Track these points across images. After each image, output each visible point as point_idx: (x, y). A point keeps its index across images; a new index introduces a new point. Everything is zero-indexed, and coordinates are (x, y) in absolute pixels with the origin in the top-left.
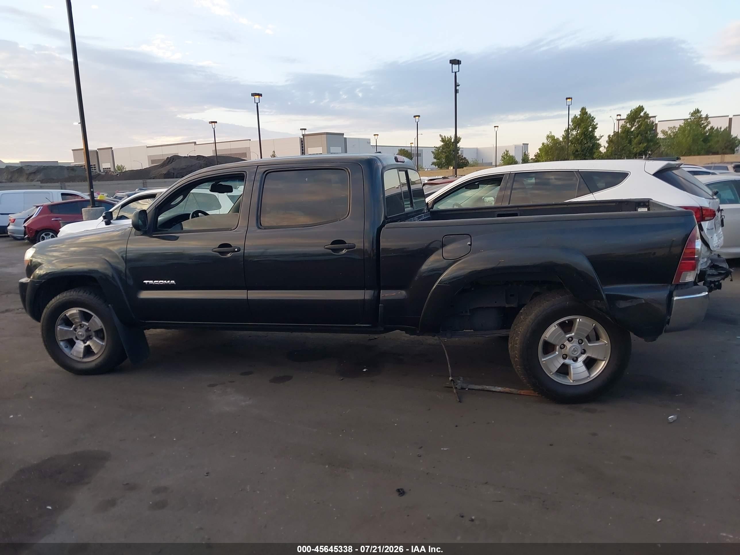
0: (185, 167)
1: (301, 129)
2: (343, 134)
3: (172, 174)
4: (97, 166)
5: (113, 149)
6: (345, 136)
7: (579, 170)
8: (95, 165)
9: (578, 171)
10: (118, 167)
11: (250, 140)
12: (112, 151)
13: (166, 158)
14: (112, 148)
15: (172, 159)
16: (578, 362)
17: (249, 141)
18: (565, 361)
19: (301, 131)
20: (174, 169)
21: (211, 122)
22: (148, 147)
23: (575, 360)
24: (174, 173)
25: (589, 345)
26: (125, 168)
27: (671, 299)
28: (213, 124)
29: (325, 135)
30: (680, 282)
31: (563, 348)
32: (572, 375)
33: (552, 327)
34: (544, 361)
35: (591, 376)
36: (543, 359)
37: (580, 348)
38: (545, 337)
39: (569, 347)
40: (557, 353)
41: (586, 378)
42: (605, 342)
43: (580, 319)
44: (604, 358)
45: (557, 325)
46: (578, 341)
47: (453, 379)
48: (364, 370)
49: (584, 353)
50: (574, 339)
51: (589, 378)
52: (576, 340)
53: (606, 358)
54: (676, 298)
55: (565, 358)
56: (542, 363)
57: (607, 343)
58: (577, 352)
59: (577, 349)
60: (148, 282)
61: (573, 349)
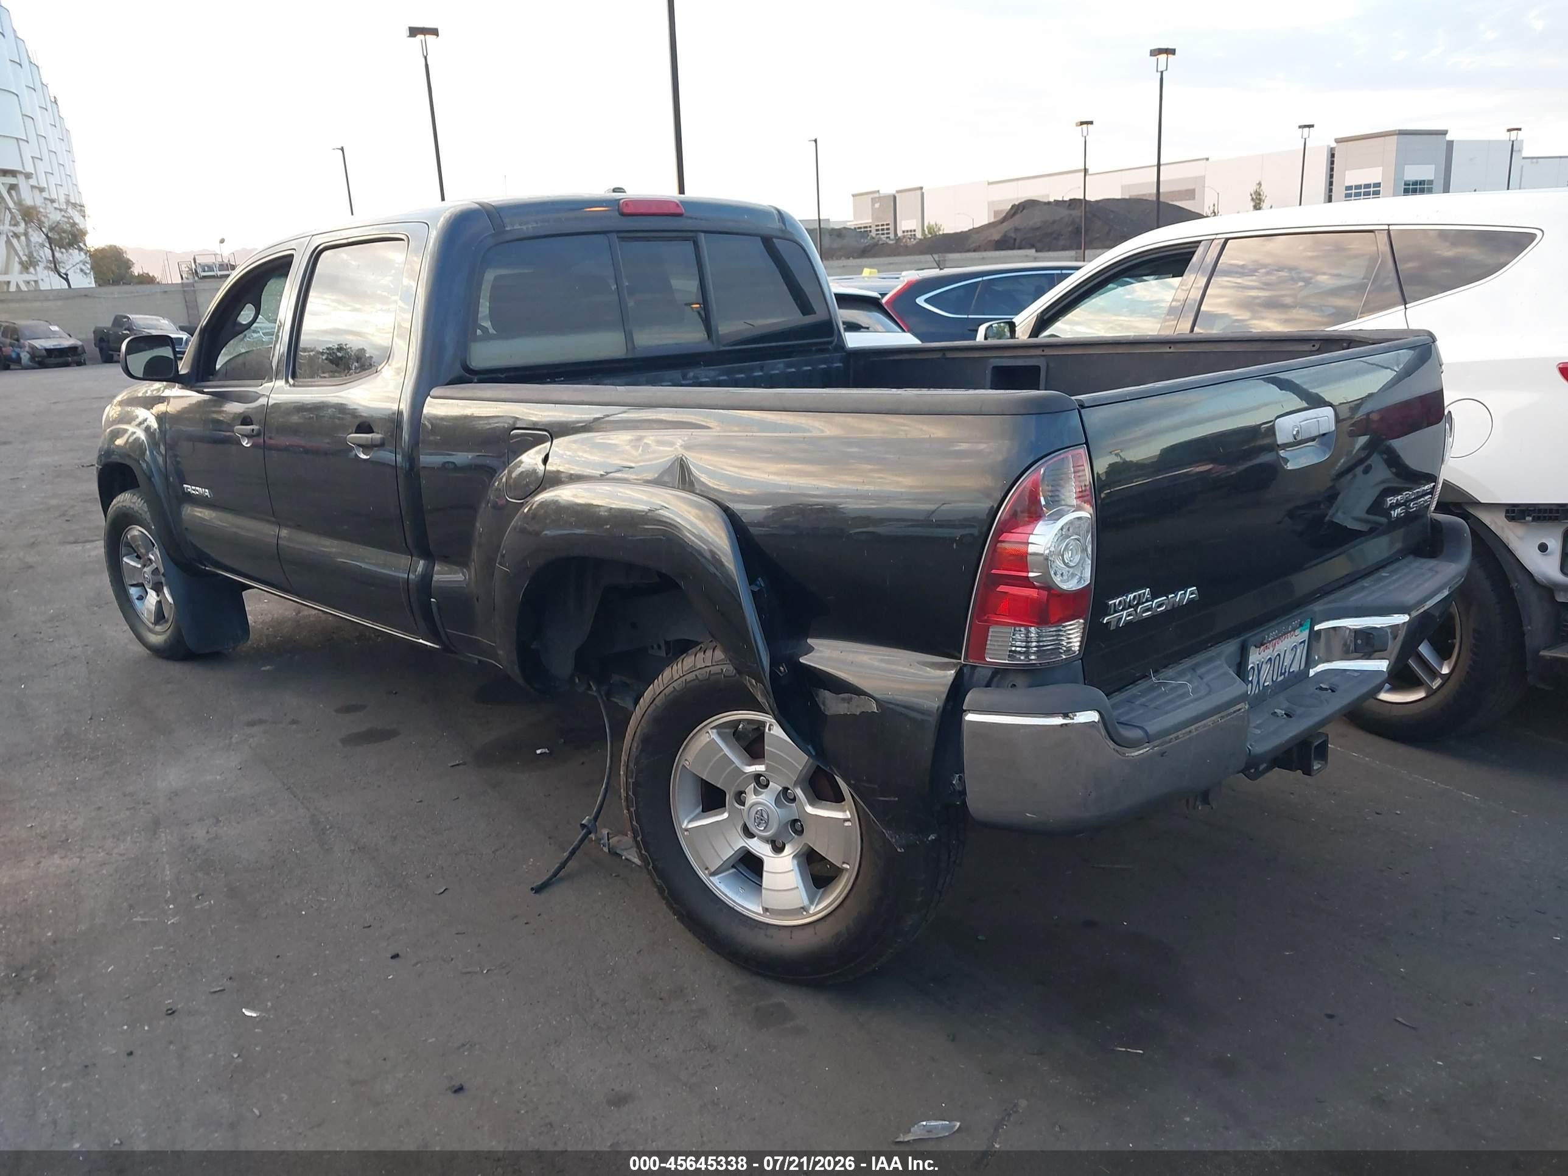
0: (1039, 225)
1: (1300, 127)
2: (1444, 133)
3: (1012, 241)
4: (891, 227)
5: (923, 191)
6: (1449, 137)
8: (888, 225)
10: (929, 228)
11: (1207, 159)
12: (922, 195)
13: (1010, 207)
14: (921, 188)
15: (1021, 209)
16: (784, 853)
17: (1205, 161)
18: (745, 843)
19: (1301, 129)
20: (1016, 230)
22: (989, 184)
23: (777, 849)
24: (1015, 240)
25: (809, 809)
26: (942, 229)
27: (960, 716)
28: (1085, 126)
29: (1396, 137)
30: (988, 660)
31: (743, 804)
32: (763, 891)
33: (698, 735)
34: (687, 830)
35: (812, 910)
36: (687, 825)
37: (778, 815)
38: (686, 760)
39: (747, 805)
40: (726, 815)
41: (802, 910)
42: (848, 815)
43: (770, 725)
44: (844, 863)
45: (712, 732)
46: (778, 792)
47: (586, 824)
48: (538, 752)
49: (800, 832)
50: (771, 783)
51: (805, 913)
52: (775, 787)
53: (848, 864)
54: (970, 717)
55: (749, 834)
56: (683, 834)
57: (849, 817)
58: (767, 823)
59: (768, 816)
60: (187, 488)
61: (756, 813)
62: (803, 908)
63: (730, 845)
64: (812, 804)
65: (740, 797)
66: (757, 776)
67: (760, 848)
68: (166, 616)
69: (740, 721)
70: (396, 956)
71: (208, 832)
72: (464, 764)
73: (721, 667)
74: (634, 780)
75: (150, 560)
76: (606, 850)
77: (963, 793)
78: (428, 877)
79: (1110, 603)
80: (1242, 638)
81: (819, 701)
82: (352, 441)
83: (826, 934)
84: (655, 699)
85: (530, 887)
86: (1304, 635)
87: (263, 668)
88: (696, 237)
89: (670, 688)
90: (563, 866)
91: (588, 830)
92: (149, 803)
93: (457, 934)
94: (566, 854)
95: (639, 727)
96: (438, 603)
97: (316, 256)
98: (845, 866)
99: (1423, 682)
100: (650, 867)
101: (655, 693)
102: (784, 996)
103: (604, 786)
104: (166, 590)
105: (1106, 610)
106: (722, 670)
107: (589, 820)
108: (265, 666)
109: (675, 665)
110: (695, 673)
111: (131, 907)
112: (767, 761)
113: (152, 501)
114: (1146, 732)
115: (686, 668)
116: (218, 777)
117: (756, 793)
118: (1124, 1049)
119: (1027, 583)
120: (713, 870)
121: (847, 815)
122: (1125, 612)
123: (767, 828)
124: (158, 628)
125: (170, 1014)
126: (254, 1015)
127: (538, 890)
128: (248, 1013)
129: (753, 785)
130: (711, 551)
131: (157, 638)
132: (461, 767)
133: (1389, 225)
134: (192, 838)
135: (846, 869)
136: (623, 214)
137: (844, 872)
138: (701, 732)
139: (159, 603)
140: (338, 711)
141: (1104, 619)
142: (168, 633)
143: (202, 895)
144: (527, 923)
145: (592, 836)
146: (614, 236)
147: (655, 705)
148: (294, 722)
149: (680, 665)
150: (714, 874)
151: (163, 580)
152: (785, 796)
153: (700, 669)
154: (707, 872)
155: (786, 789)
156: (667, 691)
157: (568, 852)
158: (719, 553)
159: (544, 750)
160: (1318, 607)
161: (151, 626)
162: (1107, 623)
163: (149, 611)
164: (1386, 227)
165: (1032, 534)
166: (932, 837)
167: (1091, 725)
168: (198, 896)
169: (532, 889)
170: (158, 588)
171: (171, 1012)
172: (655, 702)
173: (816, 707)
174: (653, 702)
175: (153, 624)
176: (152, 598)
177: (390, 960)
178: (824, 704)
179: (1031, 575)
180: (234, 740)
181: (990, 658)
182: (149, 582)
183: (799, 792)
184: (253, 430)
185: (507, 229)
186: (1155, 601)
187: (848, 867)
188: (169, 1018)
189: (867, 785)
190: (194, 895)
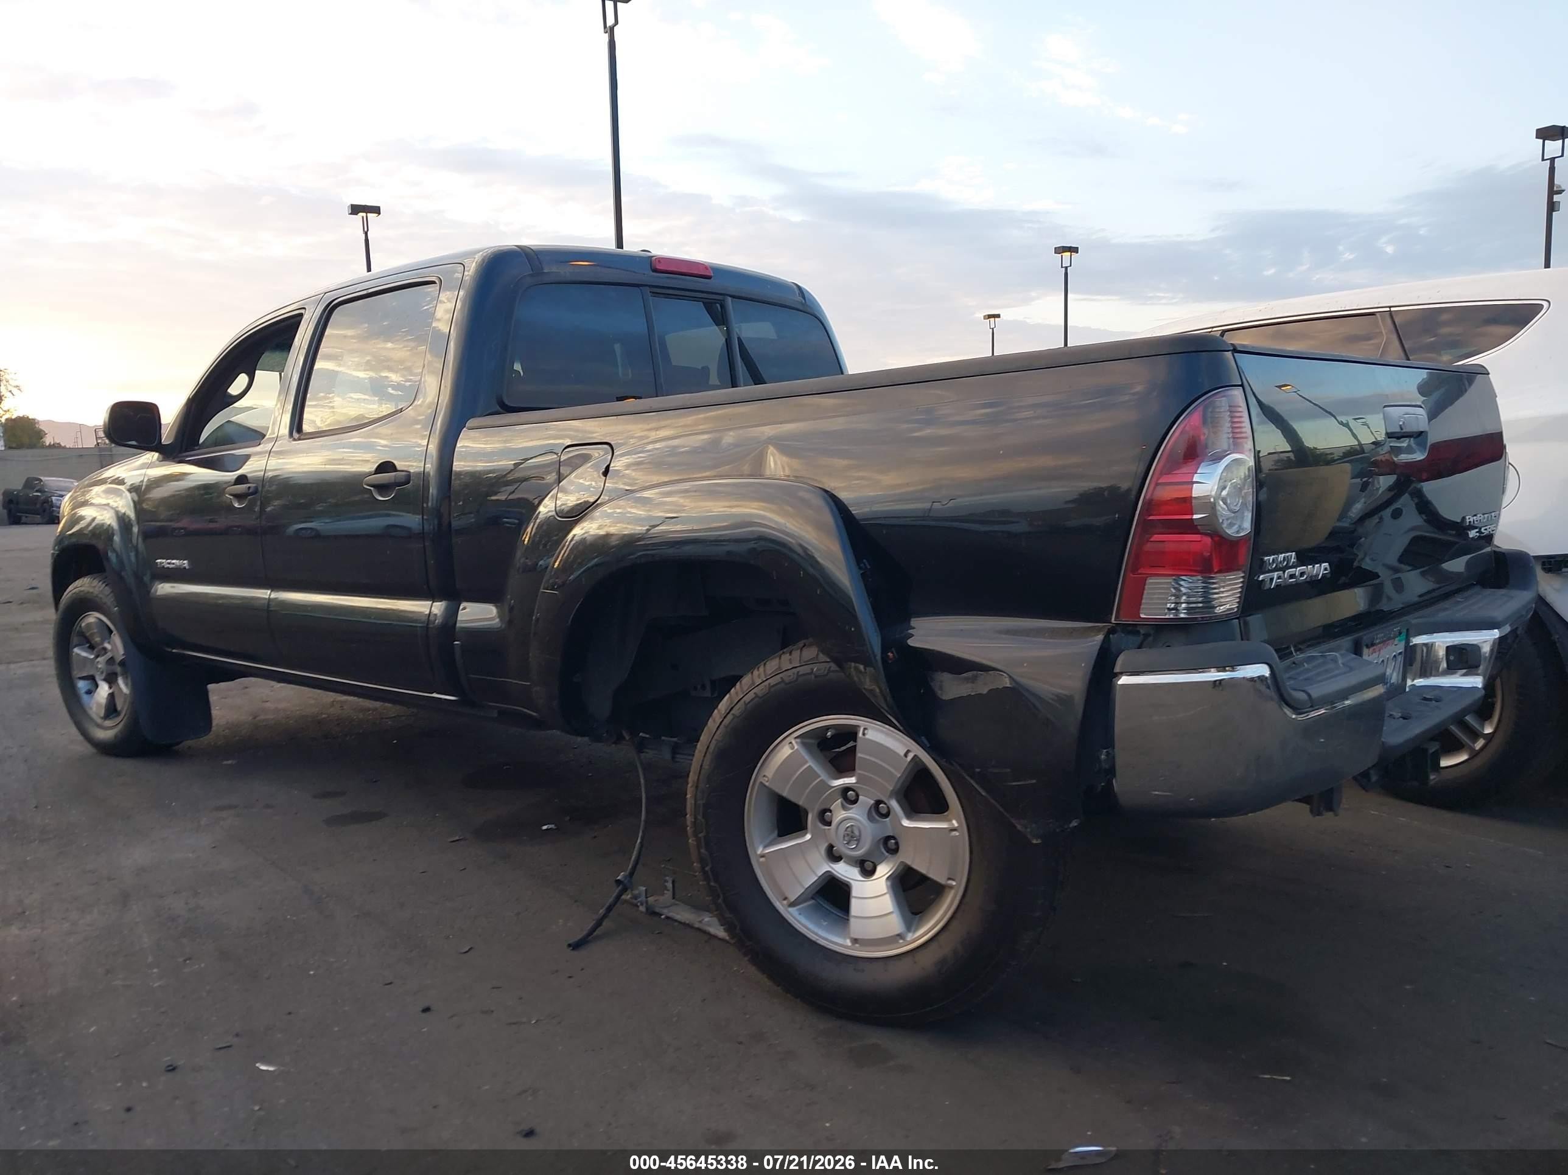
7: (1392, 309)
9: (1390, 311)
16: (874, 877)
18: (830, 867)
21: (987, 317)
23: (868, 871)
25: (906, 823)
27: (1112, 681)
28: (992, 320)
30: (1142, 616)
31: (829, 824)
32: (852, 920)
33: (780, 746)
34: (763, 856)
35: (910, 937)
36: (763, 850)
37: (870, 831)
38: (764, 776)
39: (834, 823)
40: (808, 837)
41: (898, 937)
42: (955, 823)
43: (865, 729)
44: (949, 879)
45: (796, 742)
46: (870, 806)
47: (623, 880)
48: (545, 827)
49: (894, 851)
50: (860, 797)
51: (901, 941)
52: (866, 801)
53: (953, 880)
54: (1124, 680)
55: (834, 856)
56: (758, 861)
57: (956, 825)
58: (858, 841)
59: (860, 832)
60: (161, 563)
61: (846, 830)
62: (900, 936)
63: (811, 868)
64: (909, 817)
65: (824, 817)
66: (846, 790)
67: (845, 871)
68: (119, 708)
69: (827, 728)
70: (427, 1010)
71: (187, 904)
72: (465, 839)
73: (811, 666)
74: (704, 802)
75: (105, 649)
76: (642, 909)
77: (1111, 771)
78: (448, 937)
79: (1266, 558)
80: (1356, 635)
81: (935, 686)
82: (369, 483)
83: (927, 962)
84: (732, 708)
85: (567, 944)
86: (1400, 647)
87: (225, 762)
88: (724, 300)
89: (751, 695)
90: (599, 923)
91: (624, 887)
92: (114, 879)
93: (493, 988)
94: (602, 911)
95: (713, 741)
96: (462, 646)
97: (330, 310)
98: (950, 882)
99: (1464, 743)
100: (720, 901)
101: (731, 703)
102: (875, 1037)
103: (639, 841)
104: (121, 682)
105: (1262, 567)
106: (812, 669)
107: (625, 877)
108: (227, 760)
109: (756, 670)
110: (781, 675)
111: (108, 972)
112: (858, 771)
113: (117, 581)
114: (1309, 695)
115: (769, 672)
116: (191, 855)
117: (844, 808)
118: (1269, 1076)
119: (1190, 527)
120: (792, 900)
121: (953, 824)
122: (1276, 573)
123: (859, 846)
124: (108, 723)
125: (169, 1071)
126: (271, 1069)
127: (576, 946)
128: (263, 1068)
129: (839, 800)
130: (801, 546)
131: (106, 733)
132: (462, 842)
133: (1390, 307)
134: (170, 909)
135: (951, 887)
136: (655, 270)
137: (947, 890)
138: (784, 743)
139: (111, 696)
140: (315, 797)
141: (1259, 577)
142: (120, 726)
143: (190, 959)
144: (570, 977)
145: (627, 897)
146: (648, 290)
147: (733, 714)
148: (268, 806)
149: (761, 669)
150: (792, 905)
151: (118, 669)
152: (878, 811)
153: (786, 670)
154: (785, 902)
155: (878, 802)
156: (747, 698)
157: (604, 909)
158: (810, 548)
159: (551, 826)
160: (1414, 619)
161: (99, 721)
162: (1263, 580)
163: (99, 705)
164: (1388, 309)
165: (1196, 473)
166: (1074, 824)
167: (1261, 678)
168: (185, 960)
169: (569, 945)
170: (111, 680)
171: (172, 1069)
172: (732, 712)
173: (931, 694)
174: (730, 710)
175: (102, 718)
176: (104, 690)
177: (420, 1013)
178: (941, 688)
179: (1195, 517)
180: (202, 823)
181: (1145, 614)
182: (102, 673)
183: (894, 804)
184: (249, 487)
185: (545, 271)
186: (1298, 569)
187: (954, 883)
188: (170, 1075)
189: (996, 771)
190: (181, 960)
